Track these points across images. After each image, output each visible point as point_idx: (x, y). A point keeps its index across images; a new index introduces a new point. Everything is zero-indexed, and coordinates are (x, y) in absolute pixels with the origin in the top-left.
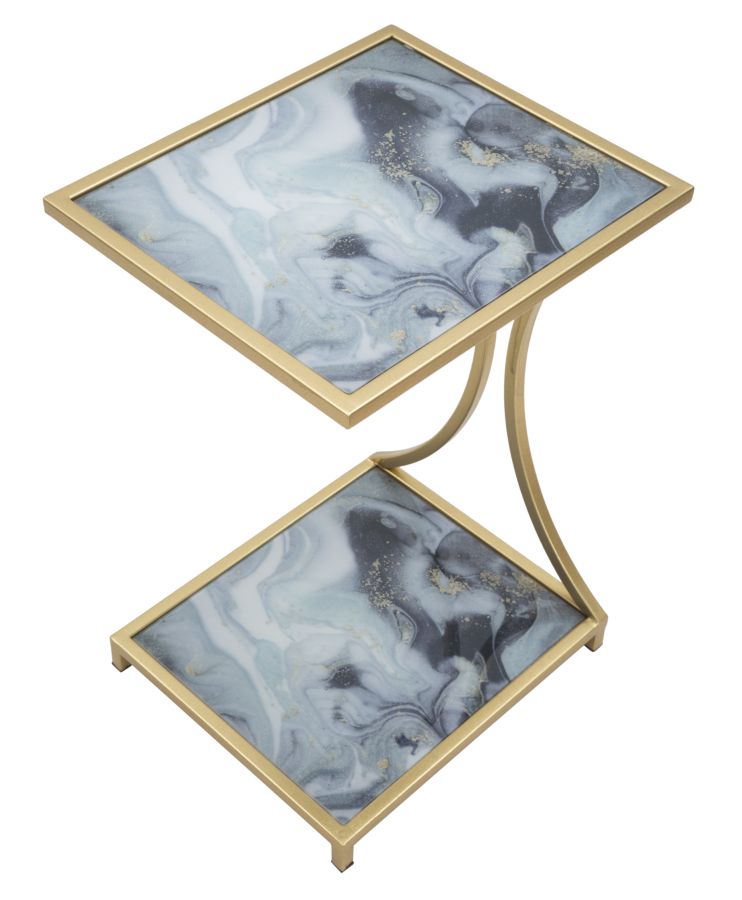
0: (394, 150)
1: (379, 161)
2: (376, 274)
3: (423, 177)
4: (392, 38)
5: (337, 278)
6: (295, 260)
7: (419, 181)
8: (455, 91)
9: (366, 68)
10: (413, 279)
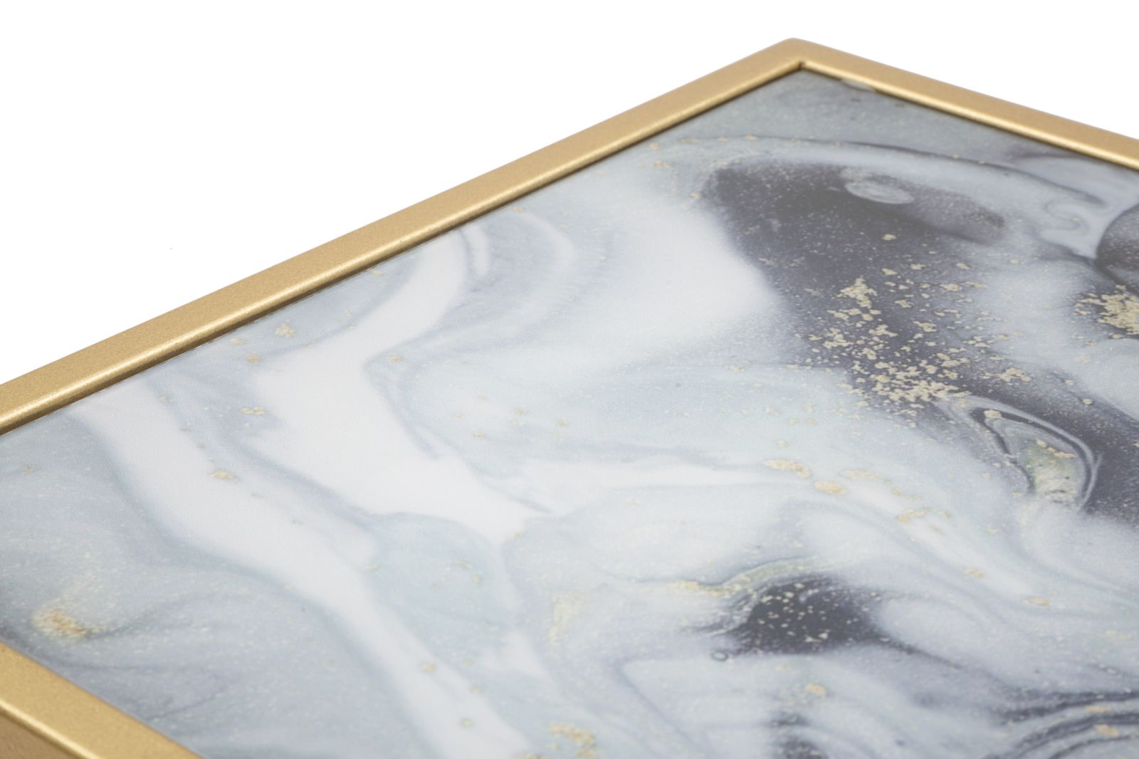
0: (882, 330)
1: (843, 359)
2: (927, 701)
3: (998, 394)
4: (800, 68)
5: (783, 723)
6: (617, 668)
7: (993, 411)
8: (1033, 177)
9: (742, 136)
10: (1072, 714)
